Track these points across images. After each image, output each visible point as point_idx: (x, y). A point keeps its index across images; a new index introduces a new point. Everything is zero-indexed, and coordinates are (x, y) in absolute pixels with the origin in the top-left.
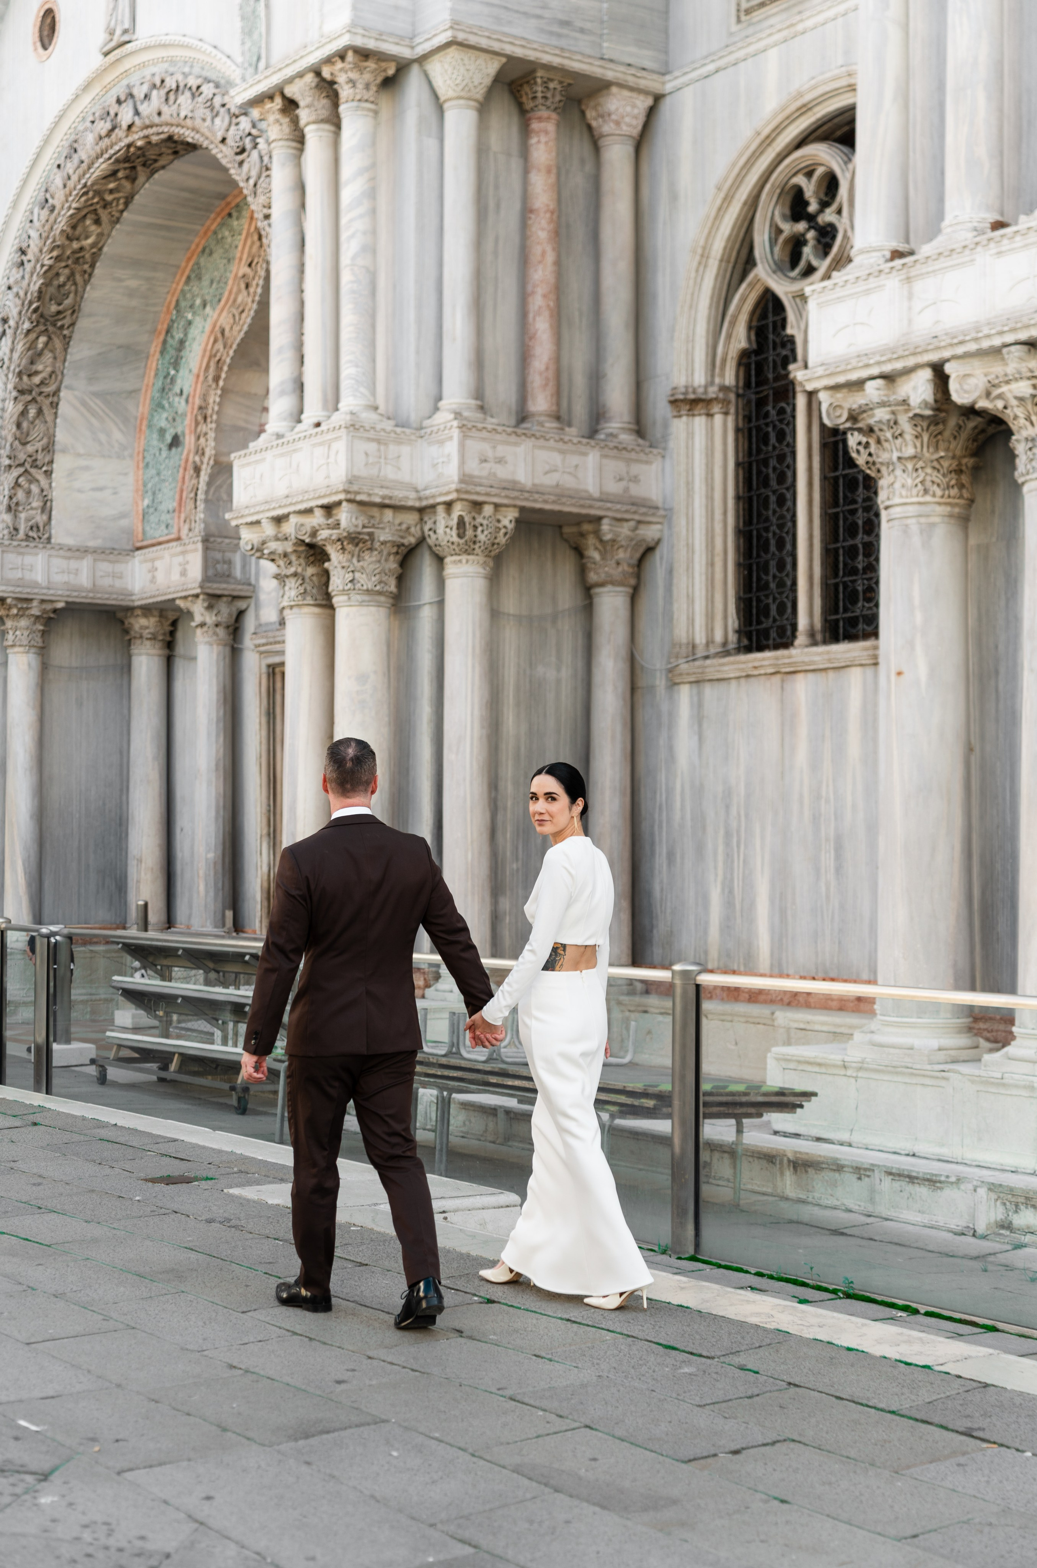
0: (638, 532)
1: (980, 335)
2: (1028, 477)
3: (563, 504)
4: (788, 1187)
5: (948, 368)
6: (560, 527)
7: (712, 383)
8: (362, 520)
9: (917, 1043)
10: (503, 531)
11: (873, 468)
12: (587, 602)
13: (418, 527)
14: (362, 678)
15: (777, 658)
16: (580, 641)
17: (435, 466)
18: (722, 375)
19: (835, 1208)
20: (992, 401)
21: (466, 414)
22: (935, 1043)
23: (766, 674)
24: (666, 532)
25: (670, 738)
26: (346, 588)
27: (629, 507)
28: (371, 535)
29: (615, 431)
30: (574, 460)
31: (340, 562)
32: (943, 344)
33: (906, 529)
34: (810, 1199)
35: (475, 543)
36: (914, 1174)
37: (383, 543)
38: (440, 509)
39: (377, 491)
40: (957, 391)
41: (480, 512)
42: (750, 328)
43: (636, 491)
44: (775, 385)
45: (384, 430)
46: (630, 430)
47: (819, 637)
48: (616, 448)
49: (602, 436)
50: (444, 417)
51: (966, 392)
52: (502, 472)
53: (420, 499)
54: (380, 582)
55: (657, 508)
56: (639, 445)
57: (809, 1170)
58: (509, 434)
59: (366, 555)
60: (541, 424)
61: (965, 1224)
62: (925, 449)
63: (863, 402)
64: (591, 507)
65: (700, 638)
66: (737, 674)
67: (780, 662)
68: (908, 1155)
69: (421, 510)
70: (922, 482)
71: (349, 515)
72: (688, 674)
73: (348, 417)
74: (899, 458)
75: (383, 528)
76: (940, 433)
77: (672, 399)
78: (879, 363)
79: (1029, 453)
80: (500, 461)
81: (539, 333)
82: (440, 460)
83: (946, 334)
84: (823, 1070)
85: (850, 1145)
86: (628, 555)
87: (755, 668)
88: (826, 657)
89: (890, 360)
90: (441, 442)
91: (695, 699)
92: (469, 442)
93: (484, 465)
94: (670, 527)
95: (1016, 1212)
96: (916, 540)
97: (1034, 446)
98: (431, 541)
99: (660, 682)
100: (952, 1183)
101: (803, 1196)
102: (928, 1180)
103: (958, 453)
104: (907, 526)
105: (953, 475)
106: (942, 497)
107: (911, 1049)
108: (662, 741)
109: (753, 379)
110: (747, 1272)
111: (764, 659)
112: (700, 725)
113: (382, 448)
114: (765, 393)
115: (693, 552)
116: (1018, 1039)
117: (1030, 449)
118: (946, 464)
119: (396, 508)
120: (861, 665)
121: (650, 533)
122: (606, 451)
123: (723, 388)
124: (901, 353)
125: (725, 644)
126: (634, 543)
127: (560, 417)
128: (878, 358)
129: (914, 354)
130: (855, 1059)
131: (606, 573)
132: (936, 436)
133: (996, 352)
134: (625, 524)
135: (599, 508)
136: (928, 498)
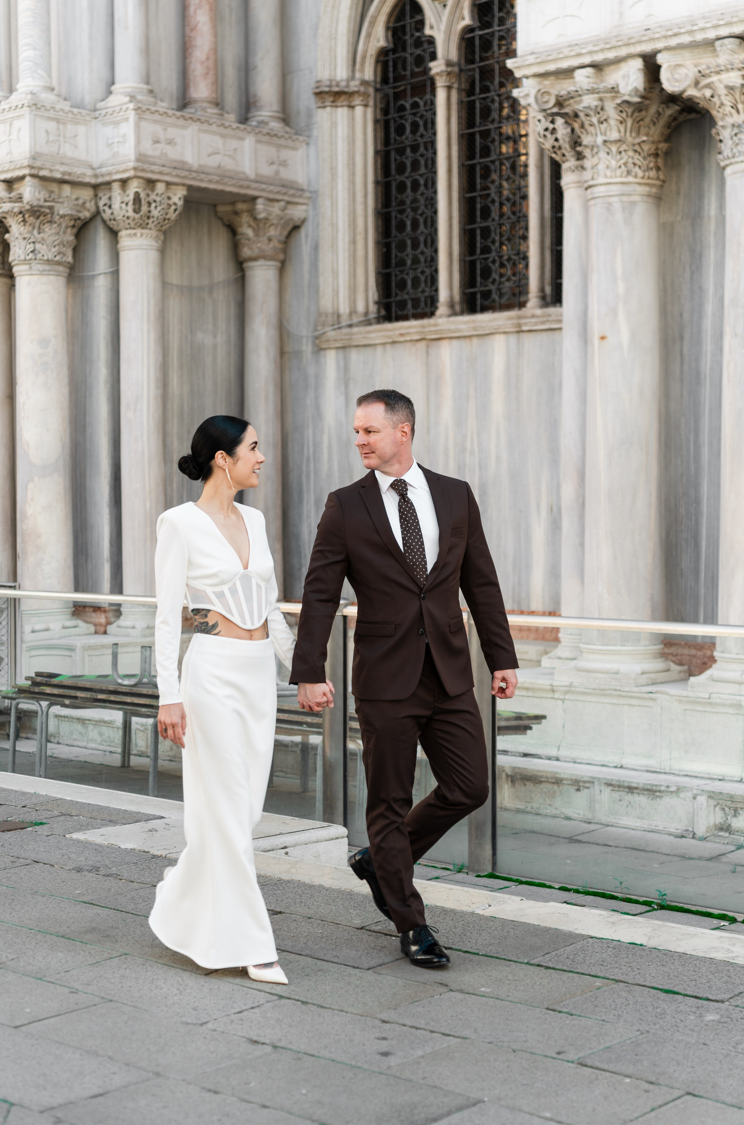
0: (287, 211)
1: (695, 28)
2: (733, 160)
3: (225, 184)
4: (506, 798)
5: (660, 59)
6: (215, 206)
7: (353, 78)
8: (43, 195)
9: (623, 668)
10: (173, 207)
11: (559, 152)
12: (240, 274)
13: (93, 202)
14: (44, 342)
15: (423, 327)
16: (233, 310)
17: (110, 145)
18: (362, 71)
19: (554, 817)
20: (700, 90)
21: (139, 97)
22: (638, 668)
23: (411, 341)
24: (311, 213)
25: (317, 398)
26: (28, 258)
27: (280, 189)
28: (51, 208)
29: (266, 119)
30: (233, 144)
31: (21, 234)
32: (657, 35)
33: (609, 207)
34: (529, 809)
35: (149, 218)
36: (634, 785)
37: (62, 217)
38: (116, 186)
39: (58, 167)
40: (668, 80)
41: (153, 189)
42: (387, 28)
43: (286, 174)
44: (413, 81)
45: (62, 110)
46: (279, 118)
47: (458, 308)
48: (268, 134)
49: (254, 123)
50: (117, 99)
51: (677, 81)
52: (173, 153)
53: (96, 176)
54: (59, 253)
55: (303, 190)
56: (287, 133)
57: (528, 783)
58: (178, 118)
59: (47, 227)
60: (204, 109)
61: (684, 828)
62: (628, 134)
63: (573, 88)
64: (248, 187)
65: (344, 308)
66: (384, 341)
67: (426, 330)
68: (616, 767)
69: (96, 187)
70: (625, 164)
71: (33, 189)
72: (335, 340)
73: (29, 97)
74: (605, 141)
75: (62, 203)
76: (642, 120)
77: (317, 91)
78: (591, 53)
79: (734, 138)
80: (170, 142)
81: (200, 26)
82: (116, 140)
83: (660, 27)
84: (531, 694)
85: (558, 759)
86: (278, 232)
87: (402, 335)
88: (472, 325)
89: (602, 50)
90: (117, 124)
91: (342, 363)
92: (143, 124)
93: (157, 145)
94: (315, 208)
95: (735, 816)
96: (619, 217)
97: (741, 132)
98: (107, 215)
99: (307, 348)
100: (672, 792)
101: (521, 806)
102: (648, 790)
103: (656, 138)
104: (610, 204)
105: (652, 159)
106: (643, 178)
107: (617, 673)
108: (309, 400)
109: (391, 75)
110: (550, 887)
111: (410, 327)
112: (347, 386)
113: (61, 127)
114: (402, 88)
115: (337, 231)
116: (718, 663)
117: (736, 135)
118: (646, 147)
119: (74, 184)
120: (505, 333)
121: (297, 213)
122: (260, 137)
123: (364, 83)
124: (614, 43)
125: (366, 314)
126: (283, 221)
127: (218, 104)
128: (590, 48)
129: (627, 45)
130: (564, 684)
131: (259, 248)
132: (638, 122)
133: (710, 44)
134: (276, 204)
135: (255, 189)
136: (631, 179)
